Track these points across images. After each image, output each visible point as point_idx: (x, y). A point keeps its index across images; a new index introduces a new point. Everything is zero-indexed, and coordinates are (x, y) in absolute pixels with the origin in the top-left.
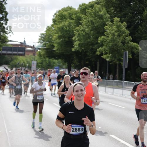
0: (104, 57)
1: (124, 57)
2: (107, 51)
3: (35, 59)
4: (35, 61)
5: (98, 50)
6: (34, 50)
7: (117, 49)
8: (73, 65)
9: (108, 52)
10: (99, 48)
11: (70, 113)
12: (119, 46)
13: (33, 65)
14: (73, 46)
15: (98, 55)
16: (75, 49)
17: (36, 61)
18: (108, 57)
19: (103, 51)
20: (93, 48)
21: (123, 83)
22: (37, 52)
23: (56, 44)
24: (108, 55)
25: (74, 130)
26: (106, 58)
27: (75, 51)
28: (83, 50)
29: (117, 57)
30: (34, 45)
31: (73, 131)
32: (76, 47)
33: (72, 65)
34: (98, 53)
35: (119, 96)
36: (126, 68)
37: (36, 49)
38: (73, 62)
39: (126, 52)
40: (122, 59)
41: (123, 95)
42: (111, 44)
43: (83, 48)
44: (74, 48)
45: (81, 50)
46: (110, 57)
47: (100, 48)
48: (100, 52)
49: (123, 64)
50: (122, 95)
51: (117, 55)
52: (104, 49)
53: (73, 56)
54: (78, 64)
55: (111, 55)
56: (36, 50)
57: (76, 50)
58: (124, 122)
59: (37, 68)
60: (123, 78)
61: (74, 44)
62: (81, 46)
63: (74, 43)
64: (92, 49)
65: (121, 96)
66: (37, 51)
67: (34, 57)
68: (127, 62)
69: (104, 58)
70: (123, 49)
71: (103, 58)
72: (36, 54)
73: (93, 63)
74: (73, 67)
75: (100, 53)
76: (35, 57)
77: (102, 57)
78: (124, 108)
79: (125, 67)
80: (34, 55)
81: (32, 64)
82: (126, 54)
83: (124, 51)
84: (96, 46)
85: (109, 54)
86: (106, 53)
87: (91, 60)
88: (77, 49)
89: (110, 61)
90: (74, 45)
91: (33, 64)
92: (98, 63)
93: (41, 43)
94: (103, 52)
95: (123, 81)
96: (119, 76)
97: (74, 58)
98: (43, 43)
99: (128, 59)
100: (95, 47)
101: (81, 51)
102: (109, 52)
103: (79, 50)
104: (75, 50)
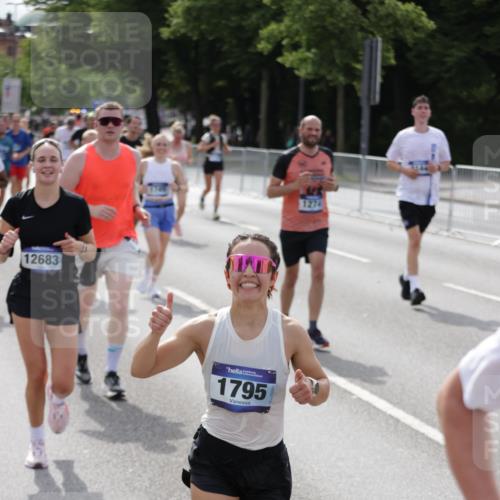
0: (288, 59)
1: (366, 62)
2: (297, 39)
3: (13, 71)
4: (14, 77)
5: (261, 32)
6: (12, 34)
7: (337, 31)
8: (166, 93)
9: (304, 43)
10: (267, 24)
11: (24, 218)
12: (344, 15)
13: (8, 94)
14: (165, 19)
15: (266, 53)
16: (172, 29)
17: (20, 76)
18: (304, 60)
19: (283, 39)
20: (244, 23)
21: (364, 165)
22: (23, 43)
23: (99, 10)
24: (302, 53)
25: (37, 261)
26: (295, 65)
27: (172, 37)
28: (202, 34)
29: (338, 61)
30: (9, 16)
31: (33, 262)
32: (175, 21)
33: (162, 92)
34: (263, 46)
35: (348, 215)
36: (372, 103)
37: (17, 29)
38: (164, 80)
39: (372, 42)
40: (358, 66)
41: (363, 211)
42: (311, 8)
43: (203, 27)
44: (169, 26)
45: (197, 33)
46: (309, 61)
47: (273, 26)
48: (268, 40)
49: (361, 88)
50: (359, 210)
51: (337, 52)
52: (288, 27)
53: (165, 58)
54: (185, 89)
55: (315, 54)
56: (18, 34)
57: (178, 35)
58: (365, 315)
59: (22, 104)
60: (364, 145)
61: (167, 11)
62: (197, 19)
63: (170, 6)
64: (240, 28)
65: (356, 214)
66: (23, 37)
67: (9, 60)
68: (379, 80)
69: (288, 65)
70: (362, 29)
71: (281, 66)
72: (19, 50)
73: (245, 85)
74: (164, 101)
75: (270, 47)
76: (14, 63)
77: (280, 60)
78: (364, 260)
79: (369, 99)
80: (11, 52)
81: (4, 91)
82: (373, 49)
83: (364, 38)
84: (254, 17)
85: (308, 50)
86: (295, 47)
87: (234, 72)
88: (183, 31)
89: (311, 77)
90: (167, 16)
91: (8, 88)
92: (264, 86)
93: (38, 6)
94: (284, 42)
95: (360, 156)
96: (347, 136)
97: (171, 64)
98: (44, 6)
99: (383, 68)
100: (249, 22)
101: (195, 38)
102: (308, 40)
103: (190, 34)
104: (173, 33)
